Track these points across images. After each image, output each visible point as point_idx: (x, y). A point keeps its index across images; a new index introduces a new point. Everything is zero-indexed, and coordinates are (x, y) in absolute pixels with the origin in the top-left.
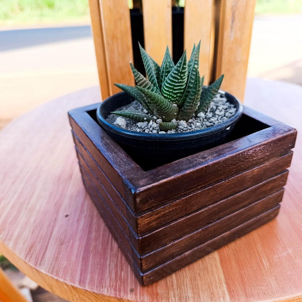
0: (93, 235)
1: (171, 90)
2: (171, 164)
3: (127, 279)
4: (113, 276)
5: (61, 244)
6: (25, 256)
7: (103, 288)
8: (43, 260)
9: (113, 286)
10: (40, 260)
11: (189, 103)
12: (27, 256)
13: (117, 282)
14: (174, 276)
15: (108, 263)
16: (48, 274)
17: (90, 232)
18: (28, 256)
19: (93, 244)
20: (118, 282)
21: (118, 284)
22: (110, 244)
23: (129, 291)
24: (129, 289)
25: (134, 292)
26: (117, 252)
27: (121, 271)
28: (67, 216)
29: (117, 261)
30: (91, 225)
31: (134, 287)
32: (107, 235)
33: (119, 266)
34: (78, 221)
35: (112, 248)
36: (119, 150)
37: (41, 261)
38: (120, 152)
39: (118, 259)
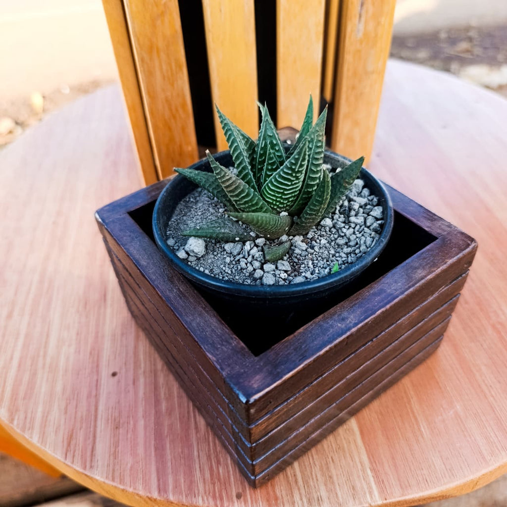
0: (164, 406)
1: (280, 195)
2: (295, 336)
3: (229, 477)
4: (207, 475)
5: (117, 428)
6: (64, 456)
7: (195, 497)
8: (93, 460)
9: (209, 493)
10: (88, 459)
11: (310, 215)
12: (66, 455)
13: (214, 484)
14: (296, 464)
15: (196, 453)
16: (107, 481)
17: (157, 402)
18: (68, 454)
19: (166, 423)
20: (216, 485)
21: (216, 488)
22: (193, 419)
23: (235, 498)
24: (234, 494)
25: (242, 498)
26: (206, 434)
27: (218, 465)
28: (114, 374)
29: (209, 451)
30: (156, 388)
31: (241, 491)
32: (186, 405)
33: (213, 456)
34: (134, 383)
35: (196, 428)
36: (204, 309)
37: (91, 461)
38: (207, 312)
39: (209, 445)
